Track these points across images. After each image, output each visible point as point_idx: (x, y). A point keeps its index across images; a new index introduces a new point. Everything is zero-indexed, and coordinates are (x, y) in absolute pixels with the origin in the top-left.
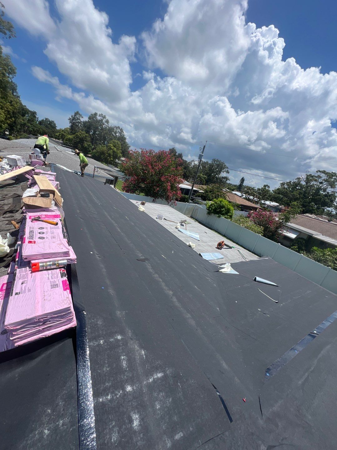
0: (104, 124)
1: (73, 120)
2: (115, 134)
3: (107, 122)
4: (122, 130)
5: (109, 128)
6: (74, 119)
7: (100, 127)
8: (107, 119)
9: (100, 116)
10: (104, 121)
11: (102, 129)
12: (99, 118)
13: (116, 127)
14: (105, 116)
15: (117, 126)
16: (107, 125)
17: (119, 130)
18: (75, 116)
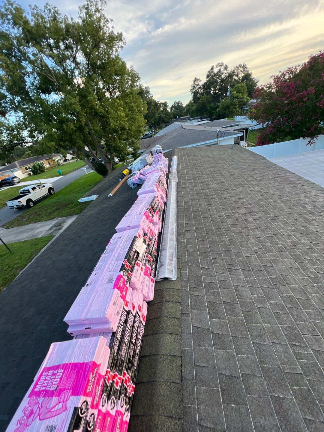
0: (223, 73)
1: (193, 89)
2: (237, 76)
3: (226, 68)
4: (244, 67)
5: (229, 74)
6: (194, 87)
7: (220, 80)
8: (224, 65)
9: (217, 67)
10: (222, 70)
11: (223, 80)
12: (216, 70)
13: (237, 68)
14: (222, 63)
15: (238, 65)
16: (226, 72)
17: (242, 69)
18: (194, 84)
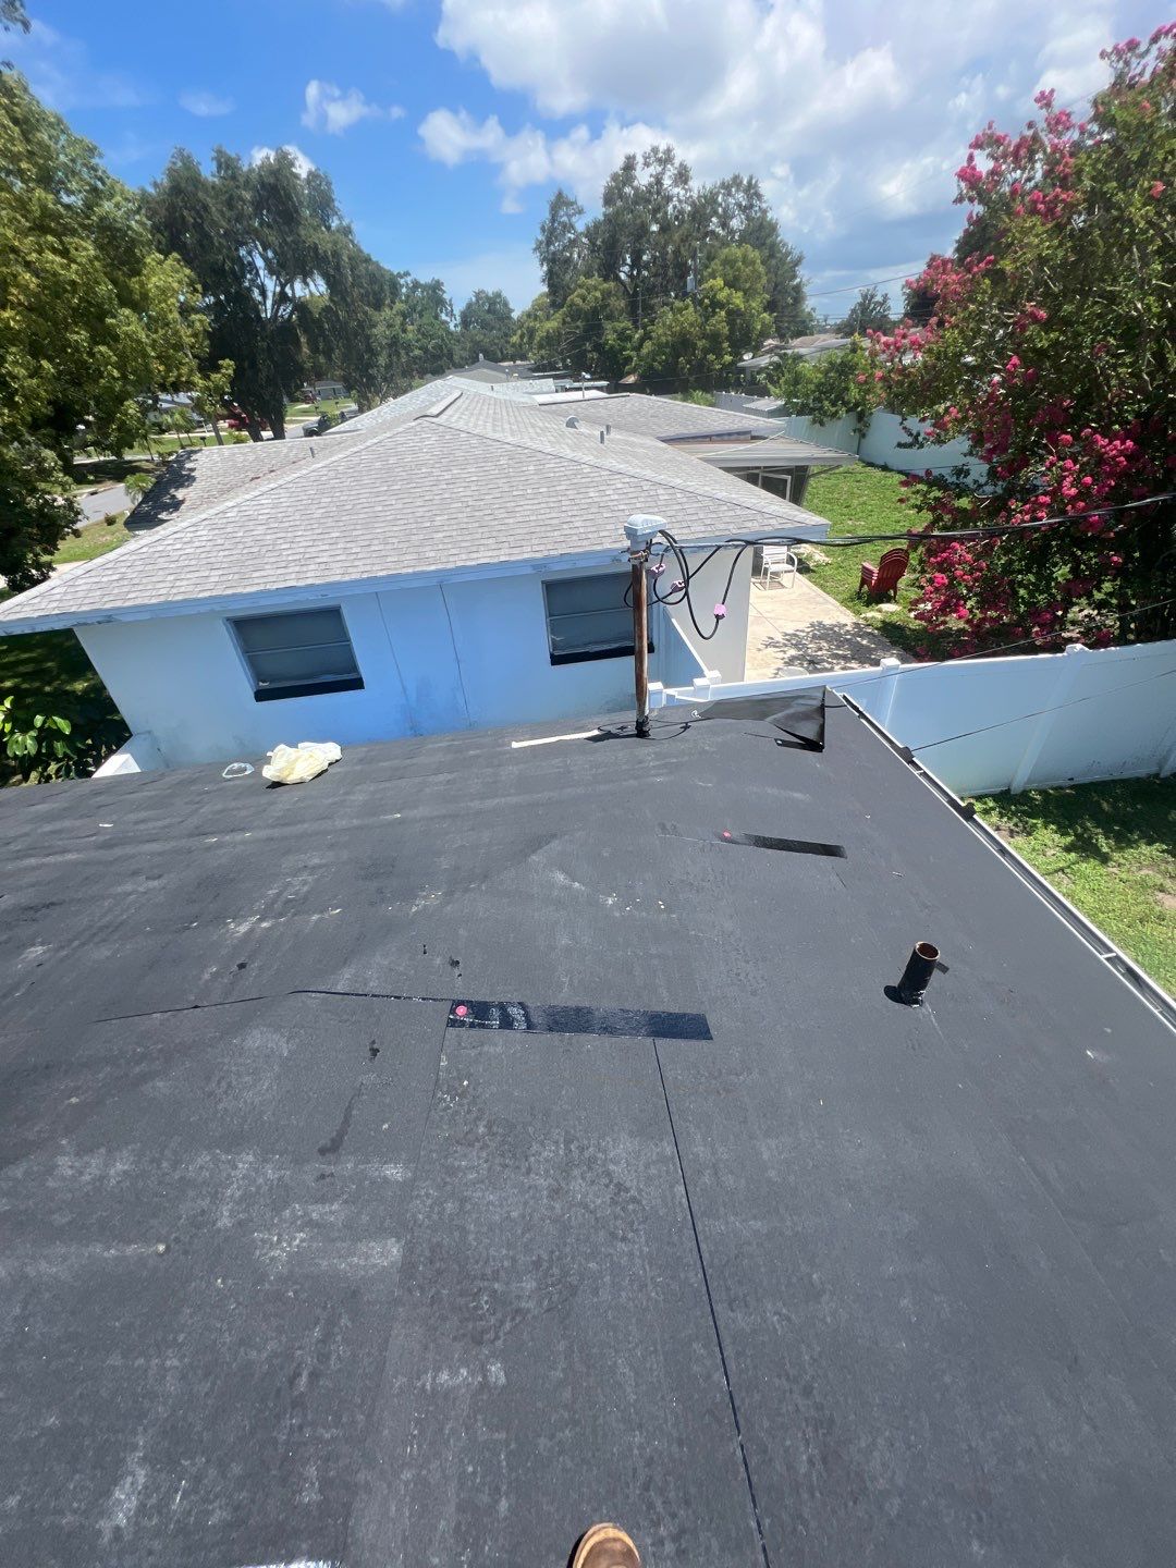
3: (683, 177)
5: (693, 204)
7: (657, 222)
8: (677, 164)
9: (647, 165)
10: (667, 182)
12: (643, 178)
13: (723, 185)
14: (668, 151)
15: (728, 178)
16: (682, 192)
17: (741, 197)
